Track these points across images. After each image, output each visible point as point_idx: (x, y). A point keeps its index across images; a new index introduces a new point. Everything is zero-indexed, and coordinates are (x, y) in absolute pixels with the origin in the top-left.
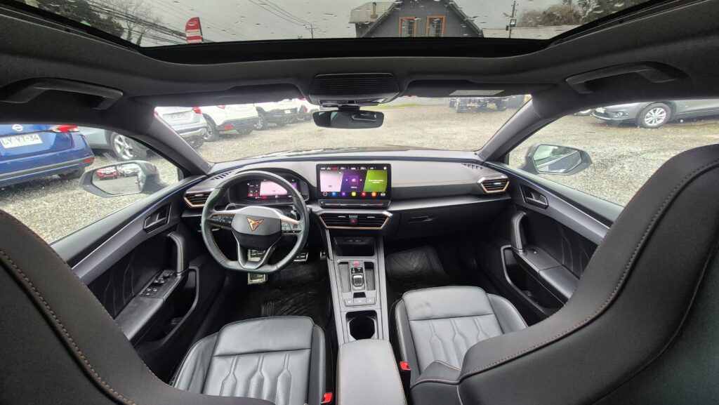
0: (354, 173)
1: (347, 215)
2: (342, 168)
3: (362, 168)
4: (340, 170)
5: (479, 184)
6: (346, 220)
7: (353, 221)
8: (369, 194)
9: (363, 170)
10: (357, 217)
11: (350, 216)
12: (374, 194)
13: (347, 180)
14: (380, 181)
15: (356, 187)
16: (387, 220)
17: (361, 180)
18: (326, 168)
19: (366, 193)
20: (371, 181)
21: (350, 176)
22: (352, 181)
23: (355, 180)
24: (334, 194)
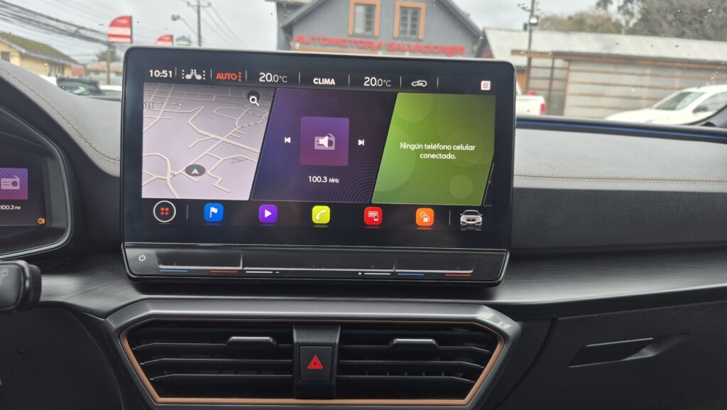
0: (327, 105)
1: (281, 328)
2: (265, 77)
3: (371, 82)
4: (254, 87)
6: (274, 356)
7: (315, 364)
8: (399, 215)
9: (372, 93)
10: (336, 338)
11: (297, 337)
12: (425, 218)
13: (288, 140)
14: (458, 148)
15: (332, 180)
16: (499, 352)
17: (361, 142)
18: (180, 72)
19: (386, 209)
20: (413, 147)
21: (307, 121)
22: (316, 147)
23: (330, 143)
24: (214, 210)
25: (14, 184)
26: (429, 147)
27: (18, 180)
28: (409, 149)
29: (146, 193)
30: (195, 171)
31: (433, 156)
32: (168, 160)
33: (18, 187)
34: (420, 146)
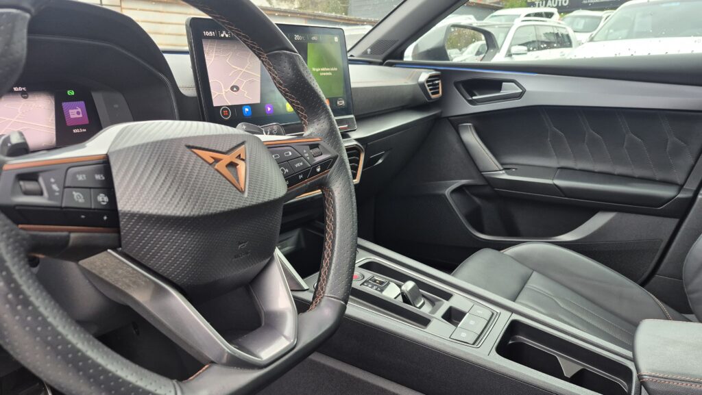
3: (297, 37)
14: (332, 69)
18: (218, 33)
24: (247, 110)
25: (78, 113)
26: (322, 70)
27: (79, 110)
28: (316, 71)
29: (215, 104)
30: (235, 89)
31: (324, 74)
32: (222, 85)
33: (81, 116)
34: (318, 69)
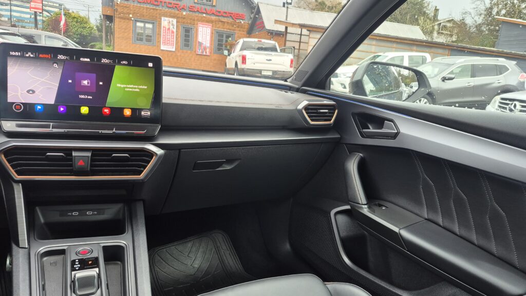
0: (86, 68)
1: (68, 151)
2: (60, 57)
3: (105, 61)
4: (56, 61)
5: (300, 111)
6: (65, 161)
8: (117, 112)
9: (105, 65)
10: (89, 154)
11: (74, 154)
13: (70, 81)
14: (140, 87)
15: (89, 97)
16: (154, 159)
17: (101, 83)
18: (23, 53)
19: (112, 109)
20: (122, 86)
21: (78, 74)
22: (82, 85)
23: (88, 83)
24: (39, 107)
26: (129, 86)
28: (121, 87)
29: (10, 100)
30: (31, 92)
31: (130, 90)
32: (19, 88)
34: (125, 86)
